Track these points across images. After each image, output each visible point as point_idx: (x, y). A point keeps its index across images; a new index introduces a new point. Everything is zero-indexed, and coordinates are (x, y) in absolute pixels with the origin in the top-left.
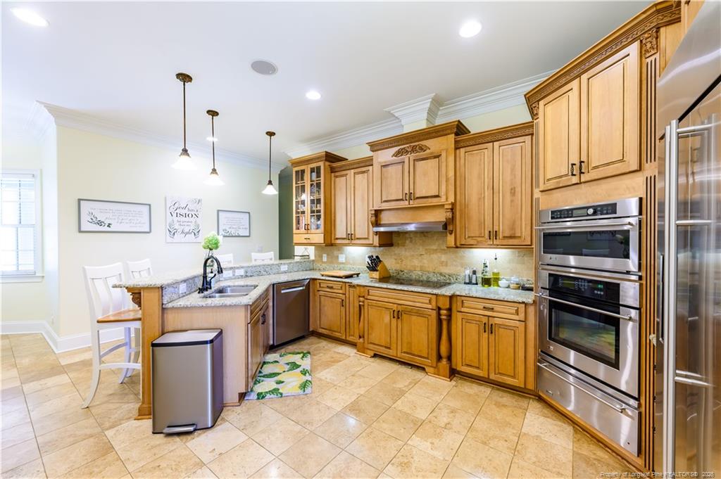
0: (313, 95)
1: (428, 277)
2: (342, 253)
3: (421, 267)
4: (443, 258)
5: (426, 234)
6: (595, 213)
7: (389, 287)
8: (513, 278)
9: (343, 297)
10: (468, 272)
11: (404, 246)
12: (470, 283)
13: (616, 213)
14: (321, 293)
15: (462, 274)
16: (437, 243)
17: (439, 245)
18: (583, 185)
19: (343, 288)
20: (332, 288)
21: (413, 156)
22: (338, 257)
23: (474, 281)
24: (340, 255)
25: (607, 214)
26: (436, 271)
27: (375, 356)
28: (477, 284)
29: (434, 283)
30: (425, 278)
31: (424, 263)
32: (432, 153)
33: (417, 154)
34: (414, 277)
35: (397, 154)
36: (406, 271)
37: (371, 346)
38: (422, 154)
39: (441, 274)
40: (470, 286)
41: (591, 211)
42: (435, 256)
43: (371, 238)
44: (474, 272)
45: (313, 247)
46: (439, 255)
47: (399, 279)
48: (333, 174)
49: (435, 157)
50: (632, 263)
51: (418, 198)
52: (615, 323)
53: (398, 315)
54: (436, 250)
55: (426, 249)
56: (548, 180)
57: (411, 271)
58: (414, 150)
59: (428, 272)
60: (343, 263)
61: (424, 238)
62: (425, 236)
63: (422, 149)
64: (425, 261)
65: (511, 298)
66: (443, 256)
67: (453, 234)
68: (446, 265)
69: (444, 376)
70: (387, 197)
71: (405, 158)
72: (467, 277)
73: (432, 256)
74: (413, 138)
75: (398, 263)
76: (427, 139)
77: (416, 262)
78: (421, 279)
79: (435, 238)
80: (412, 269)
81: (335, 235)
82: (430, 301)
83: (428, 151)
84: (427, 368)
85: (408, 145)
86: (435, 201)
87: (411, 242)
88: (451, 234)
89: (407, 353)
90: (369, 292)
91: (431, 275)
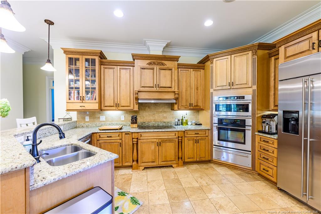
0: (119, 13)
1: (158, 124)
2: (102, 115)
3: (154, 120)
4: (165, 115)
5: (157, 104)
6: (237, 99)
7: (155, 131)
8: (193, 121)
9: (120, 141)
10: (176, 120)
11: (144, 110)
12: (178, 125)
13: (244, 99)
14: (100, 141)
15: (173, 121)
16: (162, 109)
17: (163, 109)
18: (231, 89)
19: (120, 136)
20: (111, 137)
21: (158, 67)
22: (99, 118)
23: (179, 124)
24: (100, 117)
25: (241, 99)
26: (161, 121)
27: (146, 168)
28: (180, 125)
29: (161, 126)
30: (156, 125)
31: (156, 118)
32: (168, 68)
33: (160, 66)
34: (151, 125)
35: (150, 64)
36: (146, 122)
37: (143, 164)
38: (162, 67)
39: (164, 122)
40: (177, 126)
41: (236, 98)
42: (161, 114)
43: (132, 106)
44: (179, 120)
45: (76, 112)
46: (163, 113)
47: (142, 127)
48: (102, 66)
49: (170, 70)
50: (250, 113)
51: (161, 87)
52: (244, 131)
53: (159, 144)
54: (162, 111)
55: (157, 111)
56: (218, 86)
57: (149, 122)
58: (159, 64)
59: (158, 122)
60: (104, 121)
61: (156, 106)
62: (156, 105)
63: (163, 64)
64: (156, 117)
65: (193, 129)
66: (165, 114)
67: (177, 105)
68: (166, 118)
69: (181, 166)
70: (144, 85)
71: (155, 67)
72: (176, 122)
73: (159, 114)
74: (159, 58)
75: (142, 119)
76: (165, 60)
77: (152, 118)
78: (155, 125)
79: (161, 106)
80: (150, 121)
81: (104, 104)
82: (175, 134)
83: (165, 66)
84: (173, 166)
85: (156, 61)
86: (169, 90)
87: (149, 108)
88: (176, 104)
89: (164, 161)
90: (141, 135)
91: (159, 123)
